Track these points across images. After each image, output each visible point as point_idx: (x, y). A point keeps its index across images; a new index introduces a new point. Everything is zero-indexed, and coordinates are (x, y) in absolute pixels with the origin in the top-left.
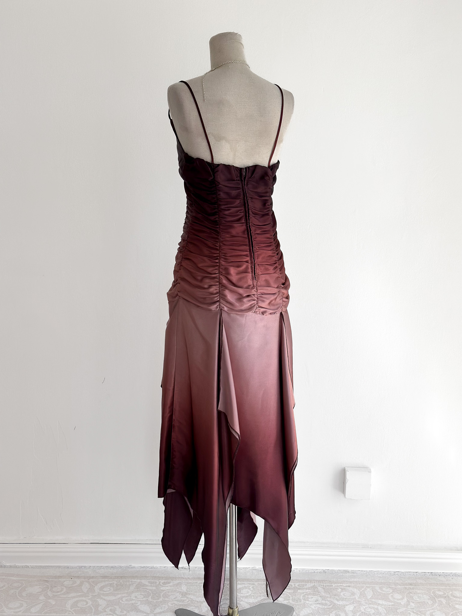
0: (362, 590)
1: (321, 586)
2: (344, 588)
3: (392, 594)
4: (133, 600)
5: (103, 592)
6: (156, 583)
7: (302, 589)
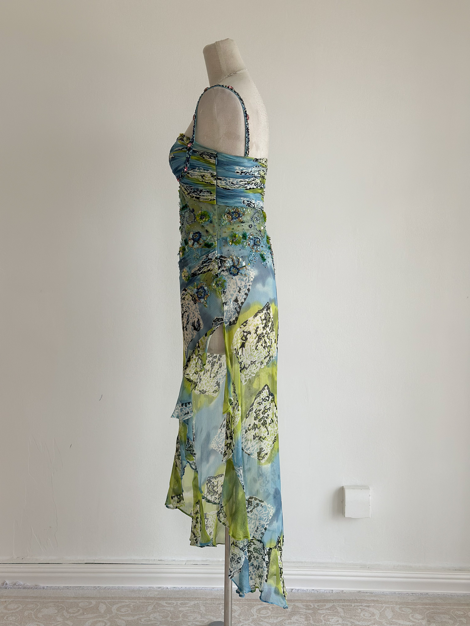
0: (382, 610)
1: (340, 606)
2: (364, 608)
3: (413, 614)
4: (151, 620)
5: (120, 613)
6: (174, 603)
7: (322, 610)
